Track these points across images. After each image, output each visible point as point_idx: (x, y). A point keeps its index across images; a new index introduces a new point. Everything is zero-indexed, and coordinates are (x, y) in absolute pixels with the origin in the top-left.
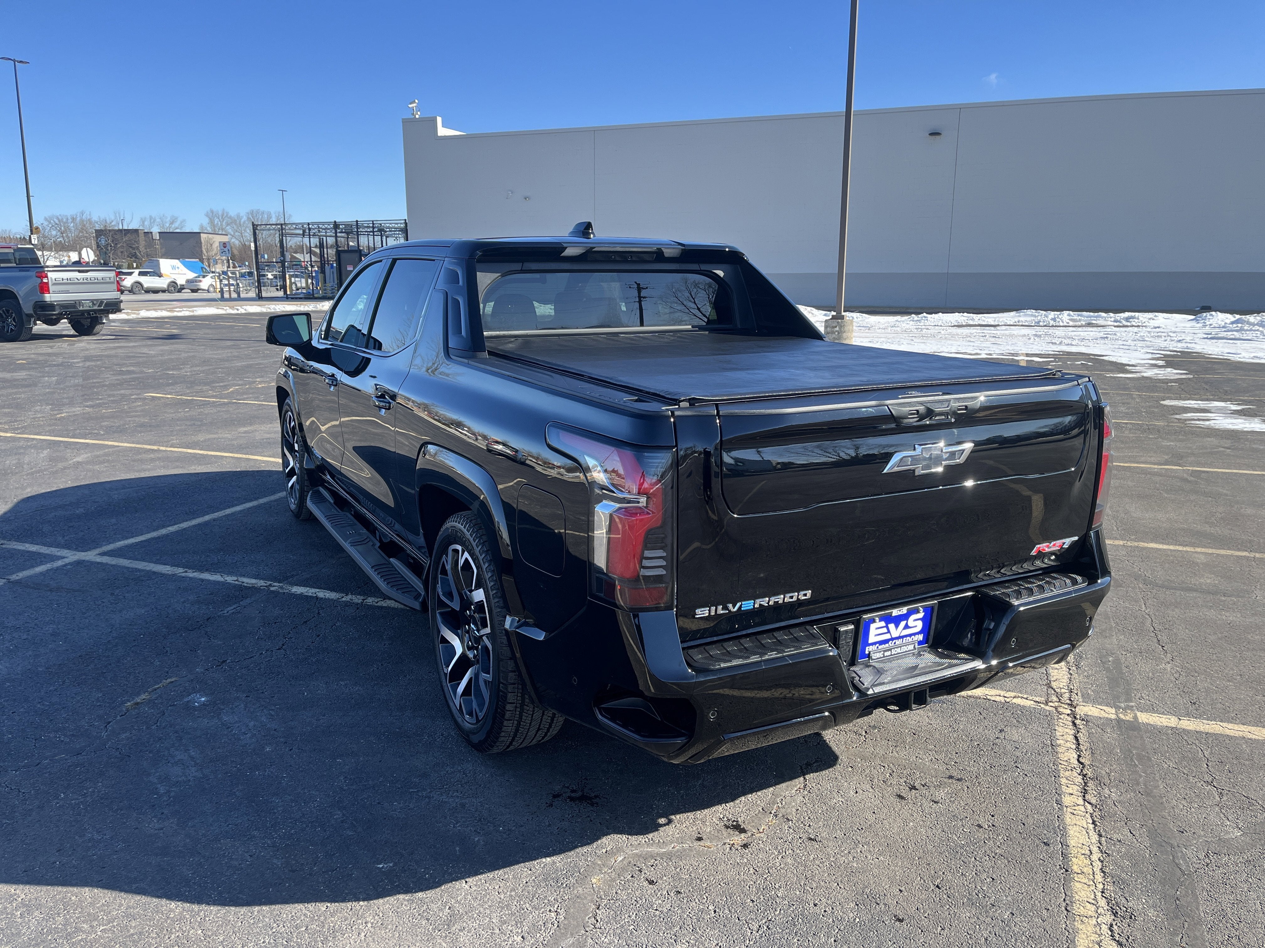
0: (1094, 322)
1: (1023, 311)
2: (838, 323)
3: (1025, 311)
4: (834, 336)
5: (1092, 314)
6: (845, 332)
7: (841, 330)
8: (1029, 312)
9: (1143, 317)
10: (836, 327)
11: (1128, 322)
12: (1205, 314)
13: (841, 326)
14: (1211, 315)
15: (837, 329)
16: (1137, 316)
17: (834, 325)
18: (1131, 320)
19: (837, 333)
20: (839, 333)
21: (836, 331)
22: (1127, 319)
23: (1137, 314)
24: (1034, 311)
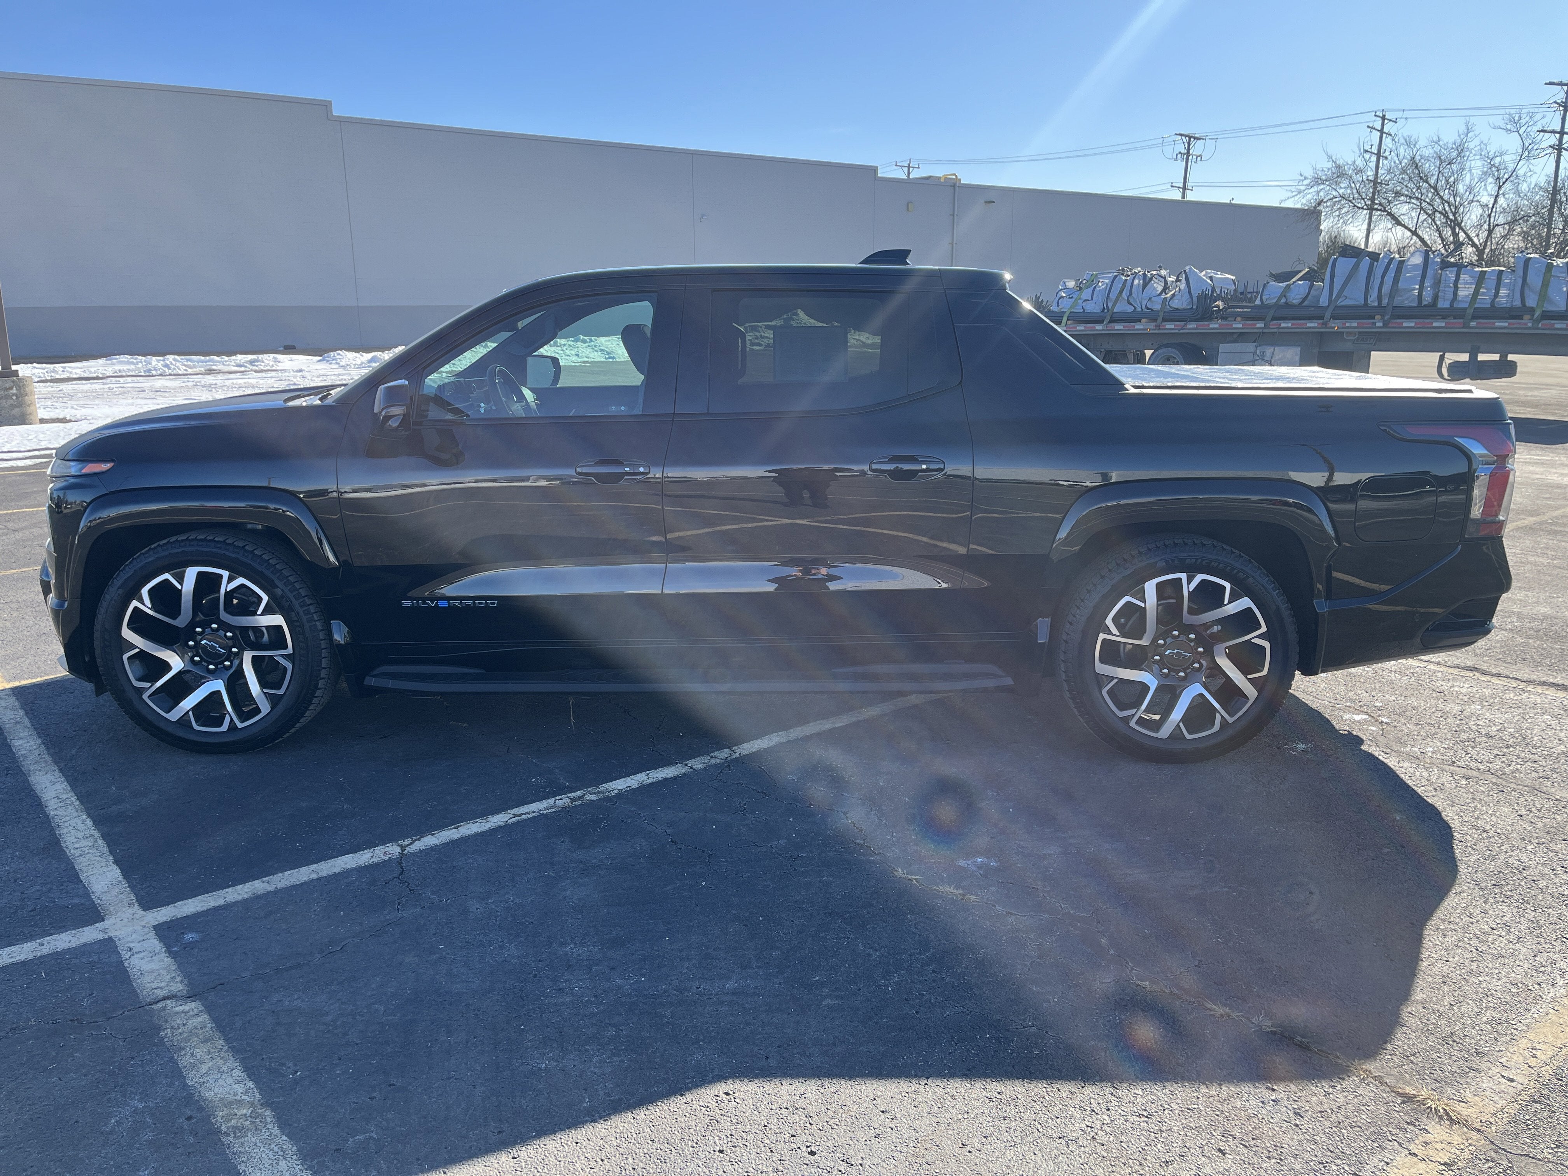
0: (214, 367)
1: (114, 357)
2: (13, 381)
3: (118, 357)
4: (10, 402)
5: (202, 358)
6: (26, 395)
7: (20, 393)
8: (123, 358)
9: (268, 359)
10: (11, 388)
11: (254, 365)
12: (332, 354)
13: (20, 387)
14: (339, 354)
15: (14, 391)
16: (260, 358)
17: (8, 385)
18: (256, 364)
19: (14, 398)
20: (18, 398)
21: (13, 394)
22: (252, 362)
23: (261, 356)
24: (129, 357)
